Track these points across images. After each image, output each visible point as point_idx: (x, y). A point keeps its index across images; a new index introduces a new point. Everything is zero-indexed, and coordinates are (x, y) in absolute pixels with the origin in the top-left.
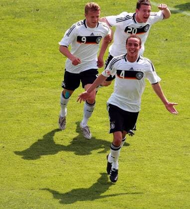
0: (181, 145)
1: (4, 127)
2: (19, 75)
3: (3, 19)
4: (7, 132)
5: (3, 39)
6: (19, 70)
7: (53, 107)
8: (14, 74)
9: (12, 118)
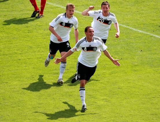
0: (150, 113)
1: (45, 102)
2: (54, 71)
3: (45, 38)
4: (47, 105)
5: (45, 50)
6: (54, 69)
7: (74, 90)
8: (51, 71)
9: (50, 97)
